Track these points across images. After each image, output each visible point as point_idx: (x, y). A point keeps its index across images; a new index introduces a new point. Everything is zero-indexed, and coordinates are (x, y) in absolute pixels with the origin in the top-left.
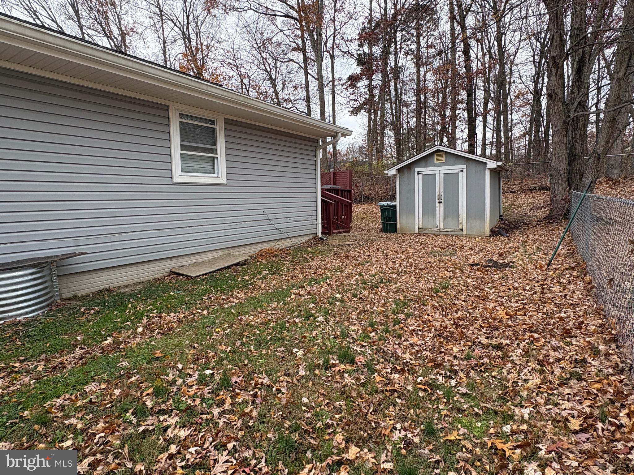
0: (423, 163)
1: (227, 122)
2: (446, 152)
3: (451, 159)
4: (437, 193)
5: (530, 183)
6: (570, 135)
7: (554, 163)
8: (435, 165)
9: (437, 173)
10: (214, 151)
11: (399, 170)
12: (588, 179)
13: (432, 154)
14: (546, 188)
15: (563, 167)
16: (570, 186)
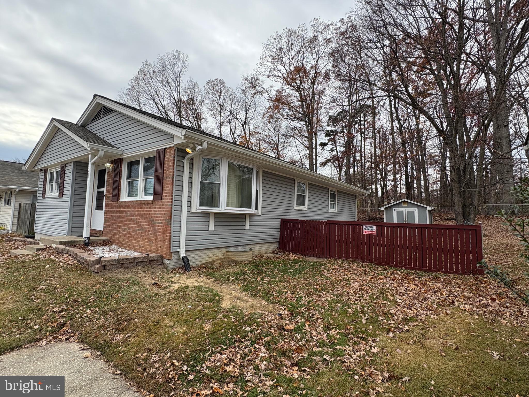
0: (397, 206)
1: (338, 192)
2: (408, 202)
3: (410, 205)
4: (404, 219)
5: (445, 216)
6: (463, 197)
7: (456, 209)
8: (403, 207)
9: (404, 210)
10: (335, 201)
11: (385, 208)
12: (472, 216)
13: (402, 202)
14: (453, 219)
15: (460, 210)
16: (464, 219)
